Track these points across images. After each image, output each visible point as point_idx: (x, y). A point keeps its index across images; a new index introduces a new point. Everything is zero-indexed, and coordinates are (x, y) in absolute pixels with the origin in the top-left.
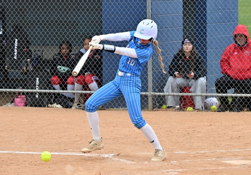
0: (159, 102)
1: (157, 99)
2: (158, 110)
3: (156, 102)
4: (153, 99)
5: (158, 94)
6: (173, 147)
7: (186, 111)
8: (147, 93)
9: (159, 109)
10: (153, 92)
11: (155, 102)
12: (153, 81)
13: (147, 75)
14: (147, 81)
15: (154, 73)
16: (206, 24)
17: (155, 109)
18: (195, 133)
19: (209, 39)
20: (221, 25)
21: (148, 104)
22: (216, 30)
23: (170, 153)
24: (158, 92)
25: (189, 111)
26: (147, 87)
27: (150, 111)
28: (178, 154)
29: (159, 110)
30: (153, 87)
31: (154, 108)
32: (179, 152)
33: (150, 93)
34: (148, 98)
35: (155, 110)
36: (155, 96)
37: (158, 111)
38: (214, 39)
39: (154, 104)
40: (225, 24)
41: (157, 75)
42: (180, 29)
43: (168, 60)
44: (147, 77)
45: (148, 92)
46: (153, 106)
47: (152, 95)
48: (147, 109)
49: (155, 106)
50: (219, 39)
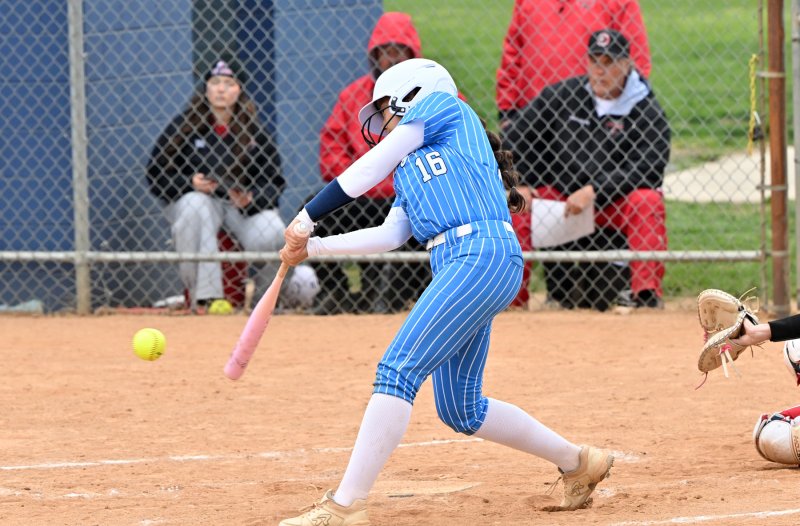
0: (112, 285)
1: (107, 276)
2: (110, 314)
3: (105, 283)
4: (93, 275)
5: (109, 256)
6: (164, 440)
7: (207, 313)
8: (71, 255)
9: (112, 310)
10: (91, 250)
11: (100, 284)
12: (91, 213)
13: (71, 193)
14: (71, 214)
15: (96, 183)
16: (272, 13)
17: (101, 309)
18: (239, 390)
19: (285, 65)
20: (326, 15)
21: (74, 291)
22: (308, 33)
23: (157, 459)
24: (107, 250)
25: (217, 313)
26: (72, 235)
27: (83, 315)
28: (181, 464)
29: (114, 313)
30: (92, 234)
31: (96, 305)
32: (186, 457)
33: (83, 256)
34: (74, 272)
35: (101, 314)
36: (100, 264)
37: (112, 318)
38: (301, 65)
39: (95, 292)
40: (338, 13)
41: (105, 193)
42: (184, 30)
43: (145, 141)
44: (72, 198)
45: (74, 250)
46: (93, 299)
47: (91, 260)
48: (71, 309)
49: (98, 299)
50: (318, 64)
